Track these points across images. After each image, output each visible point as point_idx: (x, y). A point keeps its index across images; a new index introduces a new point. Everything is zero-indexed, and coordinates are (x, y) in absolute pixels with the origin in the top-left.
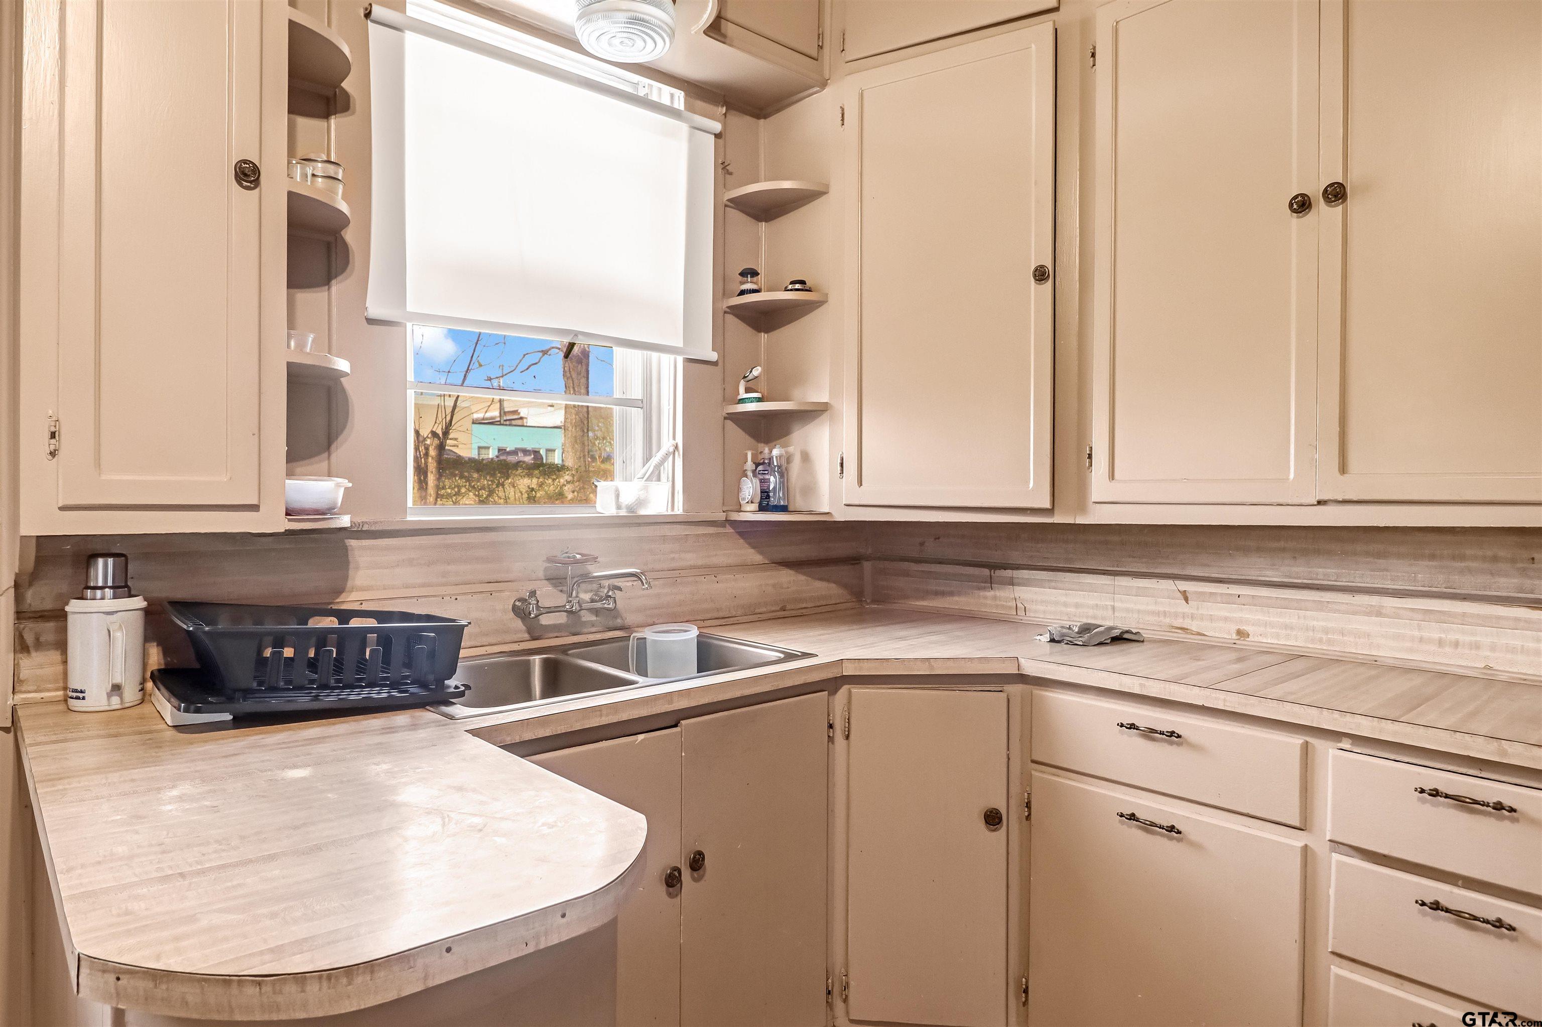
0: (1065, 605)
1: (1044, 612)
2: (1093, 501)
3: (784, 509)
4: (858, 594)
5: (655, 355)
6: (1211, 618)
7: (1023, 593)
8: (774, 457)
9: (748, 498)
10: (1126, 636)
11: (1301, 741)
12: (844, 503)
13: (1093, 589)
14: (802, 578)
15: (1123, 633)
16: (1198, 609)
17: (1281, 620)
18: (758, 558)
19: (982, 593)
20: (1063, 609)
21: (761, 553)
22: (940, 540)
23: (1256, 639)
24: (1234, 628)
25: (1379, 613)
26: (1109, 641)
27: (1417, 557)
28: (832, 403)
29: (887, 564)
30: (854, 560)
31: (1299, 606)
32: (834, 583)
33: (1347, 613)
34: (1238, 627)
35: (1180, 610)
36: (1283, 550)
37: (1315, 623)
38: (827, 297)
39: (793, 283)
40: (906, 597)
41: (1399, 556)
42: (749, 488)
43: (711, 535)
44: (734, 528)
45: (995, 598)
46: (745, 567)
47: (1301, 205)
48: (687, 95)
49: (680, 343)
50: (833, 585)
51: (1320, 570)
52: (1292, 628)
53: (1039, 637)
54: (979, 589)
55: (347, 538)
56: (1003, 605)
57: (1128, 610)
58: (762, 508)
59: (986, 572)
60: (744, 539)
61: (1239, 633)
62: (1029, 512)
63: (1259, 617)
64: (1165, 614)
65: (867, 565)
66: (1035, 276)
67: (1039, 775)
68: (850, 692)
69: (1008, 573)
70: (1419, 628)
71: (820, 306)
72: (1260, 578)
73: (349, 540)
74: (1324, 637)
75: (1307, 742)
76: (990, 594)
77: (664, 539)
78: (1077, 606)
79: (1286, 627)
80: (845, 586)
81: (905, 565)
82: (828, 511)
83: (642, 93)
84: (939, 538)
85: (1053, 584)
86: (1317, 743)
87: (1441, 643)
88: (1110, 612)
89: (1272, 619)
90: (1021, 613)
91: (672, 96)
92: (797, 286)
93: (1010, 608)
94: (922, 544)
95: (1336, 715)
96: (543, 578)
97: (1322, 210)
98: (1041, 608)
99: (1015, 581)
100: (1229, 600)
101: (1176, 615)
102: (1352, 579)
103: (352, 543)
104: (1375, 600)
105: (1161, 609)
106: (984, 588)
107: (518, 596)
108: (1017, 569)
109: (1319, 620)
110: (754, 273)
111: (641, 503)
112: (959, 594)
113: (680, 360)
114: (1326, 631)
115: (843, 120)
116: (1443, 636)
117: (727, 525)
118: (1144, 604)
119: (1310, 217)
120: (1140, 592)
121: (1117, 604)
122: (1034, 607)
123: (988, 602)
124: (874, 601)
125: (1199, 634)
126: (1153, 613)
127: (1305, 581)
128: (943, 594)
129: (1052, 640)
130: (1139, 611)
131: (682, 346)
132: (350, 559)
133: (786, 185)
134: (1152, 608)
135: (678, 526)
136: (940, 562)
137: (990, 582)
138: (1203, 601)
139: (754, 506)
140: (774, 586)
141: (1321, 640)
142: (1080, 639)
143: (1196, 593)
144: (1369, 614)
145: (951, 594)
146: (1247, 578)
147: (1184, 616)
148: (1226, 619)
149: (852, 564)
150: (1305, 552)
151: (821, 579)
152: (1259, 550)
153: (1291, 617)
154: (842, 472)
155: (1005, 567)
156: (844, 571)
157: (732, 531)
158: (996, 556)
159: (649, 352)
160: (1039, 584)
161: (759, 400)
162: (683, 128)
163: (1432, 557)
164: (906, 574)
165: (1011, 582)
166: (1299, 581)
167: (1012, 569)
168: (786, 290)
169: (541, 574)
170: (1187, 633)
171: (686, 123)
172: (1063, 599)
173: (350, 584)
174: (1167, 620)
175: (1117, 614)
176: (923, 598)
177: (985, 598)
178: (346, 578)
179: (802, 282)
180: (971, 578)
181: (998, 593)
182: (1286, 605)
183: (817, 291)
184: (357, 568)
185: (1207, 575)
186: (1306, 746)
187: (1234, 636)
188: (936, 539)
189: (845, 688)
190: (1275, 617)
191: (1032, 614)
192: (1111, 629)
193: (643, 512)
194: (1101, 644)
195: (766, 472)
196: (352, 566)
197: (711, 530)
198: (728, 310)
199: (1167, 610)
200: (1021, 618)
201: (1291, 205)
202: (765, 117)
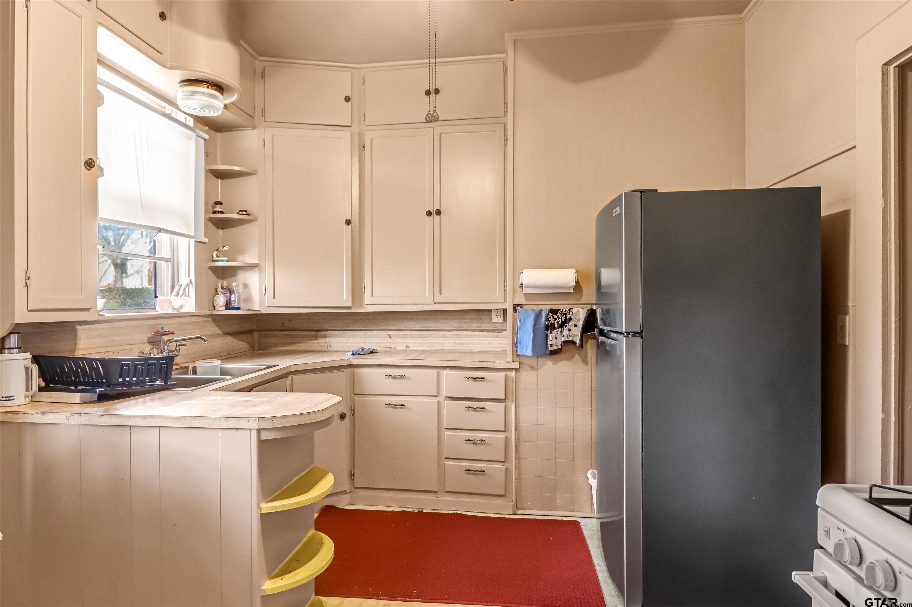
0: (347, 343)
1: (339, 347)
2: (366, 303)
3: (238, 309)
4: (252, 347)
5: (175, 237)
6: (398, 343)
7: (329, 340)
8: (234, 286)
9: (221, 304)
10: (374, 351)
11: (437, 371)
12: (267, 306)
13: (357, 336)
14: (235, 340)
15: (373, 350)
16: (394, 340)
17: (419, 341)
18: (218, 331)
19: (312, 342)
20: (346, 345)
21: (220, 329)
22: (292, 321)
23: (412, 348)
24: (405, 345)
25: (445, 336)
26: (370, 353)
27: (454, 319)
28: (260, 263)
29: (265, 333)
30: (251, 332)
31: (424, 336)
32: (245, 342)
33: (436, 337)
34: (406, 345)
35: (388, 341)
36: (419, 319)
37: (428, 341)
38: (257, 218)
39: (240, 211)
40: (276, 346)
41: (450, 319)
42: (221, 300)
43: (204, 321)
44: (211, 318)
45: (318, 343)
46: (214, 336)
47: (429, 214)
48: (194, 120)
49: (192, 234)
50: (245, 343)
51: (429, 325)
52: (422, 344)
53: (346, 354)
54: (311, 340)
55: (76, 325)
56: (322, 345)
57: (370, 343)
58: (227, 309)
59: (314, 333)
60: (214, 323)
61: (407, 347)
62: (343, 308)
63: (413, 341)
64: (383, 343)
65: (256, 334)
66: (346, 223)
67: (357, 398)
68: (292, 377)
69: (324, 333)
70: (455, 340)
71: (253, 222)
72: (413, 329)
73: (77, 326)
74: (431, 345)
75: (438, 371)
76: (315, 341)
77: (189, 323)
78: (352, 343)
79: (420, 343)
80: (248, 343)
81: (275, 333)
82: (258, 309)
83: (167, 112)
84: (291, 320)
85: (342, 336)
86: (441, 371)
87: (460, 344)
88: (364, 344)
89: (416, 341)
90: (329, 348)
91: (186, 118)
92: (244, 213)
93: (325, 346)
94: (283, 323)
95: (446, 362)
96: (147, 342)
97: (435, 217)
98: (337, 345)
99: (327, 336)
100: (403, 336)
101: (387, 343)
102: (438, 327)
103: (78, 327)
104: (444, 333)
105: (381, 341)
106: (313, 340)
107: (140, 351)
108: (327, 331)
109: (430, 340)
110: (220, 203)
111: (181, 307)
112: (302, 343)
113: (192, 241)
114: (431, 343)
115: (264, 145)
116: (461, 342)
117: (209, 317)
118: (376, 340)
119: (431, 217)
120: (374, 336)
121: (366, 341)
122: (334, 345)
123: (315, 345)
124: (259, 350)
125: (394, 349)
126: (379, 343)
127: (425, 328)
128: (294, 343)
129: (353, 354)
130: (374, 343)
131: (194, 235)
132: (78, 335)
133: (237, 168)
134: (379, 341)
135: (195, 318)
136: (293, 330)
137: (316, 337)
138: (396, 337)
139: (223, 308)
140: (226, 344)
141: (430, 346)
142: (363, 352)
143: (393, 334)
144: (442, 337)
145: (298, 343)
146: (408, 328)
147: (389, 343)
148: (402, 343)
149: (251, 334)
150: (425, 319)
151: (241, 341)
152: (412, 319)
153: (422, 340)
154: (266, 293)
155: (322, 330)
156: (247, 337)
157: (210, 319)
158: (317, 327)
159: (173, 235)
160: (336, 336)
161: (227, 261)
162: (193, 135)
163: (458, 319)
164: (276, 336)
165: (325, 336)
166: (423, 328)
167: (325, 331)
168: (238, 213)
169: (146, 340)
170: (390, 349)
171: (194, 133)
172: (346, 341)
173: (77, 347)
174: (384, 345)
175: (366, 345)
176: (284, 346)
177: (314, 343)
178: (76, 344)
179: (246, 211)
180: (307, 336)
181: (319, 341)
182: (421, 336)
183: (252, 215)
184: (80, 339)
185: (396, 328)
186: (438, 373)
187: (405, 348)
188: (289, 321)
189: (290, 376)
190: (417, 340)
191: (334, 348)
192: (369, 349)
193: (183, 311)
194: (368, 354)
195: (226, 293)
196: (78, 338)
197: (205, 319)
198: (209, 219)
199: (383, 341)
200: (329, 350)
201: (426, 213)
202: (220, 132)
